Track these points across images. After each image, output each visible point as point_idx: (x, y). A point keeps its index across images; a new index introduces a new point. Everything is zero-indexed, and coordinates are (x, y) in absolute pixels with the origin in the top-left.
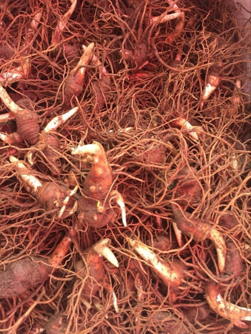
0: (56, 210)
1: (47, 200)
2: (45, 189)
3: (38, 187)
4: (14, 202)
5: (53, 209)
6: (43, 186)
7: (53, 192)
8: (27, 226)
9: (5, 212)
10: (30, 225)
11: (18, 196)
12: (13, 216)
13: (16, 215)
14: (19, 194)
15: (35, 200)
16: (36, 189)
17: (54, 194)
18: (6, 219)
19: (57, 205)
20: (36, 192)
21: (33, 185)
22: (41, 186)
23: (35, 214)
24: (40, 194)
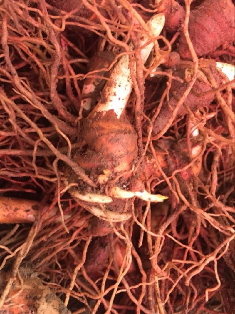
0: (90, 182)
1: (98, 147)
2: (119, 132)
3: (112, 111)
4: (54, 76)
5: (88, 173)
6: (120, 120)
7: (122, 152)
8: (16, 127)
9: (22, 65)
10: (20, 131)
11: (68, 77)
12: (22, 89)
13: (28, 94)
14: (72, 80)
15: (80, 118)
16: (104, 108)
17: (121, 157)
18: (8, 75)
19: (102, 179)
20: (100, 113)
21: (112, 97)
22: (118, 117)
23: (48, 129)
24: (101, 124)
